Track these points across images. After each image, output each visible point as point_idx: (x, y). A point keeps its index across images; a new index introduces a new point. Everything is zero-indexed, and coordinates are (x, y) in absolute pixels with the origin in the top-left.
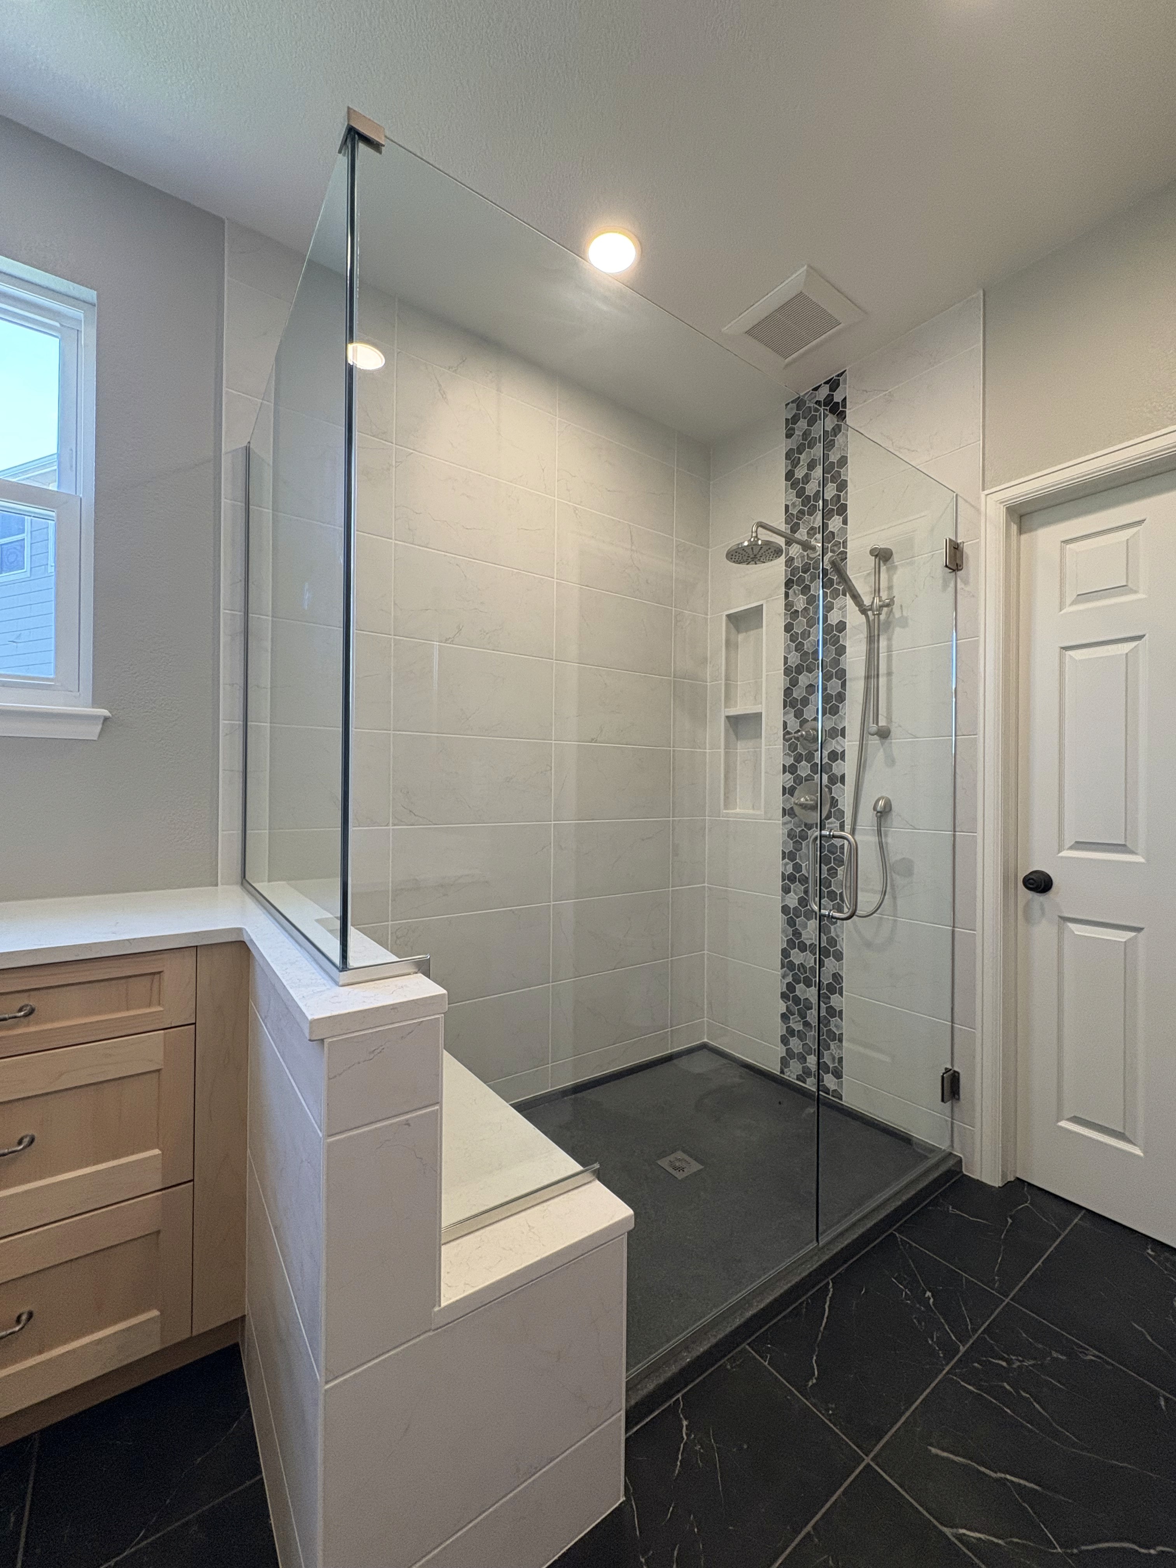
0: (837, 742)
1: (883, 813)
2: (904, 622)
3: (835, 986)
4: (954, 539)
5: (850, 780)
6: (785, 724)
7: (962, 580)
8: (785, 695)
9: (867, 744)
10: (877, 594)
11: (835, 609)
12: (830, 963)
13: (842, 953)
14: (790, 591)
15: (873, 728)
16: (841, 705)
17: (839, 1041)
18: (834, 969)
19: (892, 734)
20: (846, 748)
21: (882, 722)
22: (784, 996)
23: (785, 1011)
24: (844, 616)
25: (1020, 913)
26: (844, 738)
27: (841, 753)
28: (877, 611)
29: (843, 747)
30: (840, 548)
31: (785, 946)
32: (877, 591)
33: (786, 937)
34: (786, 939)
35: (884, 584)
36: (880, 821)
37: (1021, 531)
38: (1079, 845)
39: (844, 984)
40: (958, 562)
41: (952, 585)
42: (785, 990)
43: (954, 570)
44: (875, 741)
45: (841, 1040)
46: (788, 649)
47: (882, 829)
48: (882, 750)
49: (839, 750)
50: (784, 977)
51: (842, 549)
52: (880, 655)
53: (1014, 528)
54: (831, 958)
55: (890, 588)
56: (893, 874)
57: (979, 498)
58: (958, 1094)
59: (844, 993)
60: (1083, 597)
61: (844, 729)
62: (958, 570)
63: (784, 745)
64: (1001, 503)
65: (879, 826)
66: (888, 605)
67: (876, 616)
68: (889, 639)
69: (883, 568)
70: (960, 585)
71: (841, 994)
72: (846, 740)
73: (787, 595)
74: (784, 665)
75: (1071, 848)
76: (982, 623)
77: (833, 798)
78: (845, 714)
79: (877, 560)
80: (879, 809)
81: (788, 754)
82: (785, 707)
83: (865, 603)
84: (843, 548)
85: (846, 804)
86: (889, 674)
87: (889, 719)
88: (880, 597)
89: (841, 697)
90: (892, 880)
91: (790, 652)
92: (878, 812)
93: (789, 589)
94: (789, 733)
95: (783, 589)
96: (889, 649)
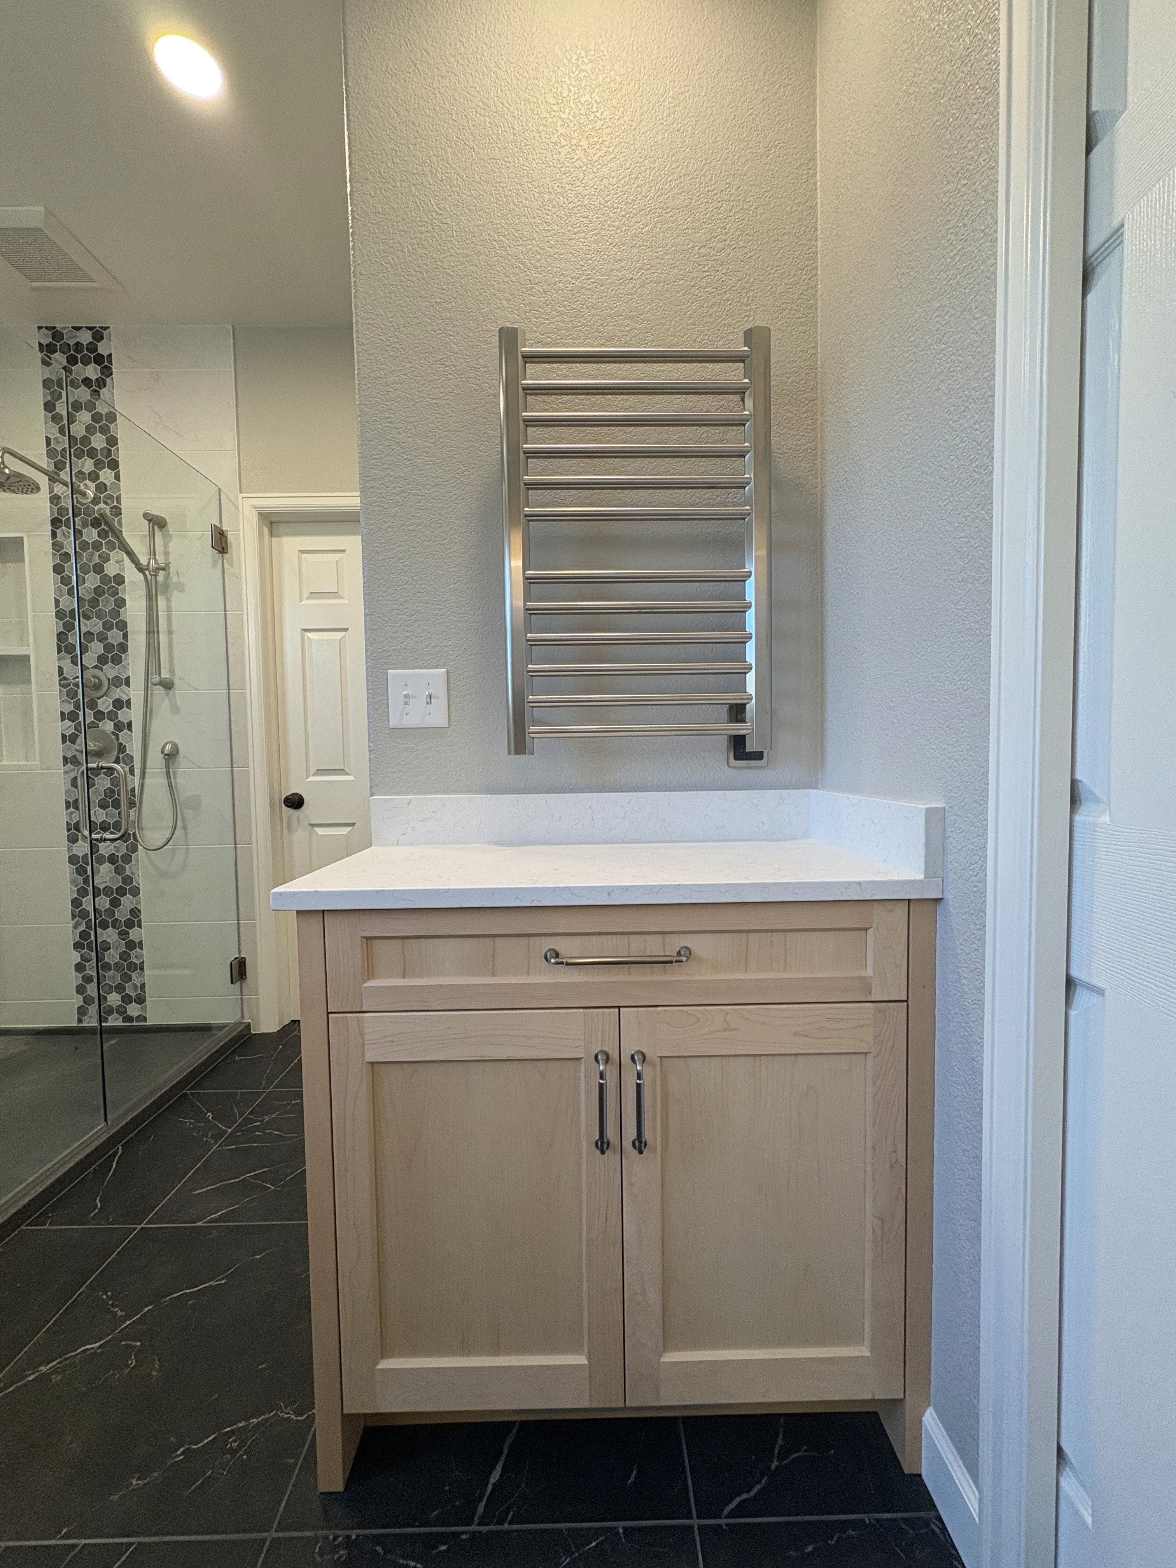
0: (123, 691)
1: (171, 756)
2: (181, 588)
3: (134, 919)
4: (218, 525)
5: (137, 727)
6: (61, 670)
7: (228, 562)
8: (58, 640)
9: (152, 694)
10: (152, 557)
11: (111, 561)
12: (127, 901)
13: (138, 889)
14: (58, 531)
15: (156, 679)
16: (123, 656)
17: (140, 969)
18: (131, 905)
19: (176, 686)
20: (131, 697)
21: (165, 674)
22: (77, 946)
23: (80, 960)
24: (122, 570)
25: (285, 824)
26: (129, 687)
27: (127, 701)
28: (153, 572)
29: (128, 696)
30: (113, 502)
31: (76, 896)
32: (153, 553)
33: (76, 887)
34: (76, 889)
35: (159, 548)
36: (169, 763)
37: (272, 535)
38: (319, 772)
39: (142, 917)
40: (224, 545)
41: (220, 564)
42: (77, 939)
43: (221, 552)
44: (159, 690)
45: (142, 969)
46: (58, 590)
47: (171, 770)
48: (167, 700)
49: (125, 698)
50: (75, 927)
51: (115, 504)
52: (160, 613)
53: (266, 531)
54: (128, 895)
55: (166, 554)
56: (184, 809)
57: (237, 498)
58: (245, 975)
59: (143, 924)
60: (314, 595)
61: (128, 679)
62: (224, 553)
63: (61, 691)
64: (255, 508)
65: (168, 767)
66: (163, 569)
67: (153, 577)
68: (168, 600)
69: (158, 534)
70: (226, 566)
71: (140, 926)
72: (131, 689)
73: (54, 535)
74: (56, 608)
75: (314, 775)
76: (245, 602)
77: (121, 744)
78: (128, 664)
79: (151, 524)
80: (166, 752)
81: (66, 701)
82: (59, 651)
83: (141, 562)
84: (117, 503)
85: (134, 749)
86: (170, 632)
87: (172, 671)
88: (156, 560)
89: (123, 648)
90: (182, 814)
91: (62, 595)
92: (166, 755)
93: (57, 528)
94: (65, 679)
95: (49, 527)
96: (169, 609)
